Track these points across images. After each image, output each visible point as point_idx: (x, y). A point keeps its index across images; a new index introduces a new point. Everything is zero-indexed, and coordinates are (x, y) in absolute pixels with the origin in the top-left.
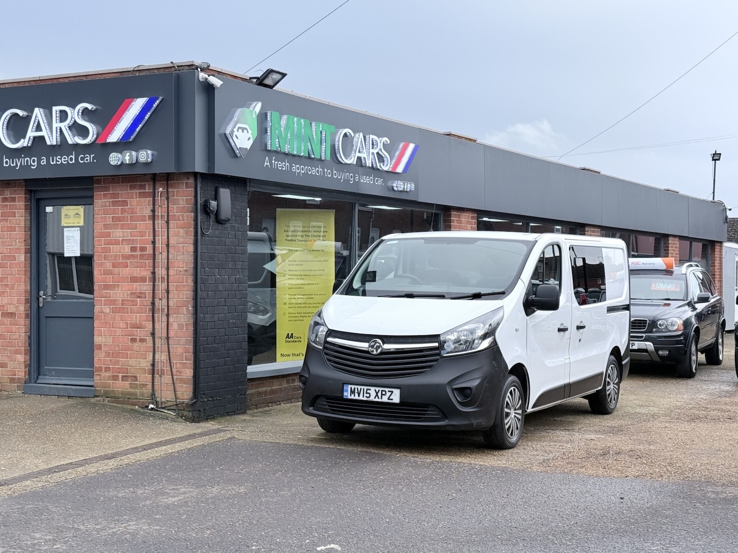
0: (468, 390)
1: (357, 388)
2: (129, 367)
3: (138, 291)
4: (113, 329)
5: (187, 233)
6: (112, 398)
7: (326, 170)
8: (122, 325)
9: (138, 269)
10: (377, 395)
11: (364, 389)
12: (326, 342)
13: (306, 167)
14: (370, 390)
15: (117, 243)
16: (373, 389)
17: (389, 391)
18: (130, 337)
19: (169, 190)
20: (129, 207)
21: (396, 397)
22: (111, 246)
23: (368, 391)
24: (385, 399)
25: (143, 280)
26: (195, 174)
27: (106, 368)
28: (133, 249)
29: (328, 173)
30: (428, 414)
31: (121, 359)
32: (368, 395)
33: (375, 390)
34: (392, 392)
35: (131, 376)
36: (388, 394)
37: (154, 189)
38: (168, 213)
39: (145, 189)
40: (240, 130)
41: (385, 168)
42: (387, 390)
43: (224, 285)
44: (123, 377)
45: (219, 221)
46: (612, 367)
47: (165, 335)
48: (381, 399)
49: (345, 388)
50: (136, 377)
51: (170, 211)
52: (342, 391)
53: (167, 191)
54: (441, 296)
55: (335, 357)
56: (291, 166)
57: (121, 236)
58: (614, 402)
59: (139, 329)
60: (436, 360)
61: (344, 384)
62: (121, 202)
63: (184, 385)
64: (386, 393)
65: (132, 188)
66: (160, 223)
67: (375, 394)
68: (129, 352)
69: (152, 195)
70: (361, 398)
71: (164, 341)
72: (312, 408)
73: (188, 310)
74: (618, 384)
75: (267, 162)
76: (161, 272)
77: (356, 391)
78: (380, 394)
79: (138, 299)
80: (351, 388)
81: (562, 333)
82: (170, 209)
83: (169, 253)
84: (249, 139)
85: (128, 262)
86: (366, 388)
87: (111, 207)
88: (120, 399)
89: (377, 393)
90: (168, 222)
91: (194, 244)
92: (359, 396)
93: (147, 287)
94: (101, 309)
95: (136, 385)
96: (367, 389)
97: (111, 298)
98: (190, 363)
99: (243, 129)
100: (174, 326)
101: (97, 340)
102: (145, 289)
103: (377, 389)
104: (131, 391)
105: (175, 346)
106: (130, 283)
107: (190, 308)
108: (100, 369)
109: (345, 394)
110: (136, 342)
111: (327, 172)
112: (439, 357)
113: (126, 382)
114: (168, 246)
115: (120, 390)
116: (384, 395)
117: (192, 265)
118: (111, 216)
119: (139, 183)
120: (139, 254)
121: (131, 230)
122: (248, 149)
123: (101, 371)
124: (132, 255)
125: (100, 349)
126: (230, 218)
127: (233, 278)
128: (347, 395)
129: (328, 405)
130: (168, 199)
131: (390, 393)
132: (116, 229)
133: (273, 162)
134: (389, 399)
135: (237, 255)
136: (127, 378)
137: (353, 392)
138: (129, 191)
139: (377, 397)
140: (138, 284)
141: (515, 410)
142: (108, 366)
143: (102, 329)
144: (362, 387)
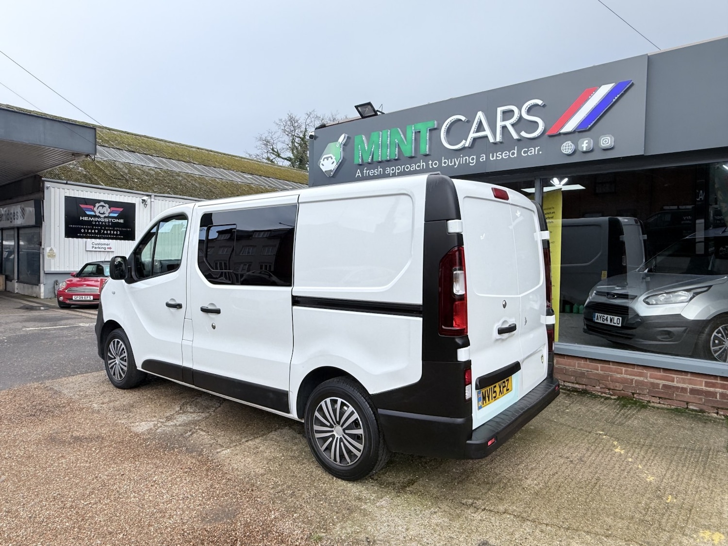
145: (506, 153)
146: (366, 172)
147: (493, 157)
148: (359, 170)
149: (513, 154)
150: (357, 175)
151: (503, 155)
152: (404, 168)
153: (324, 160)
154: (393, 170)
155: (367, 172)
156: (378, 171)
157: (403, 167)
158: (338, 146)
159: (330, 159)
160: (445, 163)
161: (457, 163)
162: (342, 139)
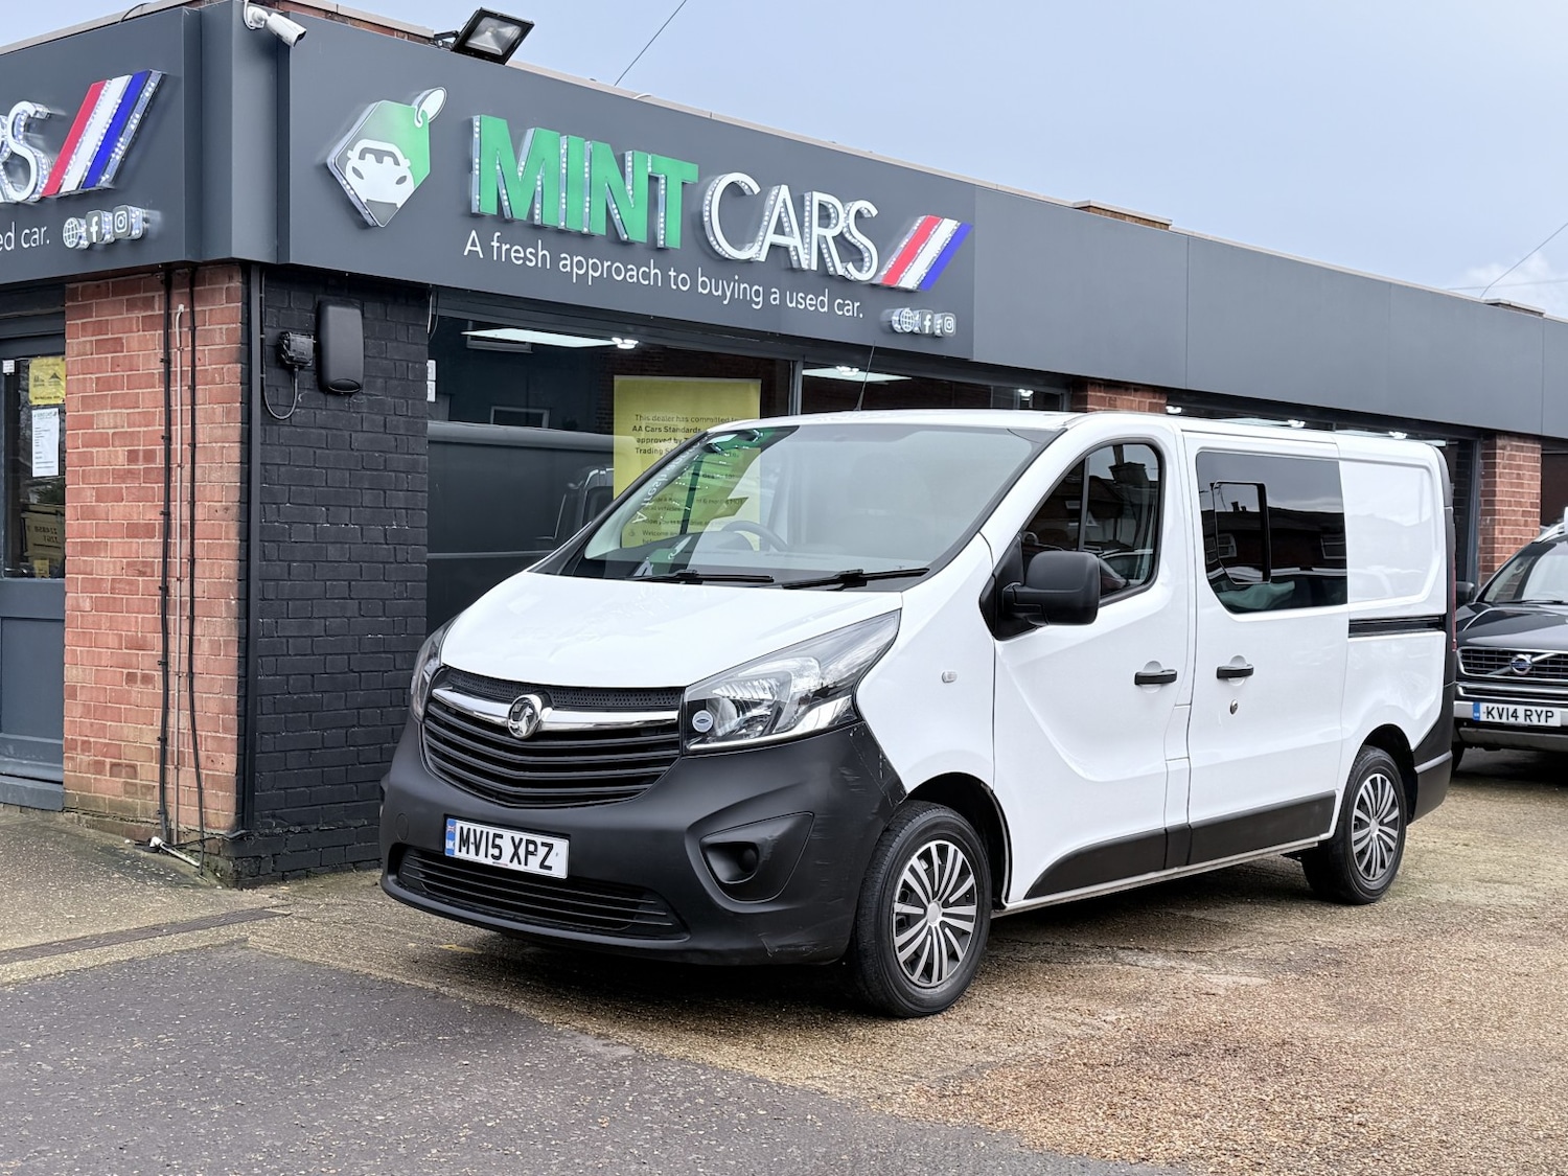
0: (751, 853)
1: (475, 830)
2: (123, 743)
3: (141, 559)
4: (97, 649)
5: (228, 413)
6: (93, 815)
7: (672, 273)
8: (112, 641)
9: (141, 504)
10: (516, 854)
11: (488, 833)
12: (432, 700)
14: (501, 837)
15: (103, 441)
16: (507, 834)
17: (543, 844)
18: (125, 671)
19: (197, 309)
20: (125, 353)
21: (557, 861)
22: (94, 450)
23: (498, 841)
24: (533, 867)
25: (148, 531)
26: (246, 267)
27: (84, 742)
28: (132, 456)
29: (679, 281)
30: (640, 916)
31: (109, 723)
32: (496, 852)
33: (513, 838)
34: (550, 846)
35: (127, 766)
36: (542, 851)
37: (168, 307)
38: (194, 366)
39: (153, 309)
40: (370, 157)
41: (864, 276)
42: (539, 839)
43: (347, 546)
44: (113, 765)
45: (323, 386)
46: (1374, 782)
47: (185, 668)
48: (526, 864)
49: (449, 828)
50: (134, 767)
51: (197, 360)
52: (443, 837)
53: (193, 312)
54: (763, 580)
55: (446, 742)
56: (555, 260)
57: (112, 425)
58: (1379, 872)
59: (141, 652)
60: (667, 761)
61: (446, 816)
62: (110, 342)
63: (221, 794)
64: (536, 850)
65: (131, 306)
66: (179, 389)
67: (513, 850)
68: (123, 706)
69: (162, 322)
70: (481, 859)
71: (184, 682)
72: (395, 877)
73: (228, 605)
74: (1401, 824)
75: (473, 244)
76: (179, 511)
77: (472, 839)
78: (522, 852)
79: (140, 579)
80: (462, 828)
81: (1152, 690)
82: (198, 355)
83: (196, 465)
84: (402, 180)
85: (122, 488)
86: (492, 831)
87: (95, 356)
88: (107, 819)
89: (516, 848)
90: (193, 388)
91: (241, 442)
92: (477, 854)
93: (152, 548)
94: (77, 600)
95: (134, 788)
96: (496, 836)
97: (94, 576)
98: (232, 739)
99: (380, 156)
100: (203, 648)
101: (71, 674)
102: (152, 554)
103: (518, 835)
104: (126, 802)
105: (204, 695)
106: (126, 540)
107: (233, 602)
108: (73, 745)
109: (449, 844)
110: (136, 682)
111: (676, 278)
112: (677, 751)
113: (117, 779)
114: (193, 445)
115: (107, 797)
116: (532, 854)
117: (235, 496)
118: (93, 376)
119: (142, 295)
120: (142, 467)
121: (128, 411)
122: (399, 206)
123: (75, 749)
124: (129, 471)
125: (74, 696)
126: (360, 381)
127: (376, 531)
128: (453, 848)
129: (423, 873)
130: (193, 330)
131: (547, 849)
132: (102, 409)
133: (495, 244)
134: (542, 866)
135: (393, 474)
136: (120, 768)
137: (464, 841)
138: (125, 316)
139: (516, 859)
140: (141, 541)
141: (946, 904)
142: (86, 738)
143: (79, 649)
144: (485, 829)
146: (499, 248)
148: (474, 233)
150: (469, 247)
152: (609, 267)
153: (362, 157)
154: (580, 265)
155: (504, 247)
157: (606, 264)
158: (419, 125)
159: (388, 160)
160: (704, 285)
161: (728, 294)
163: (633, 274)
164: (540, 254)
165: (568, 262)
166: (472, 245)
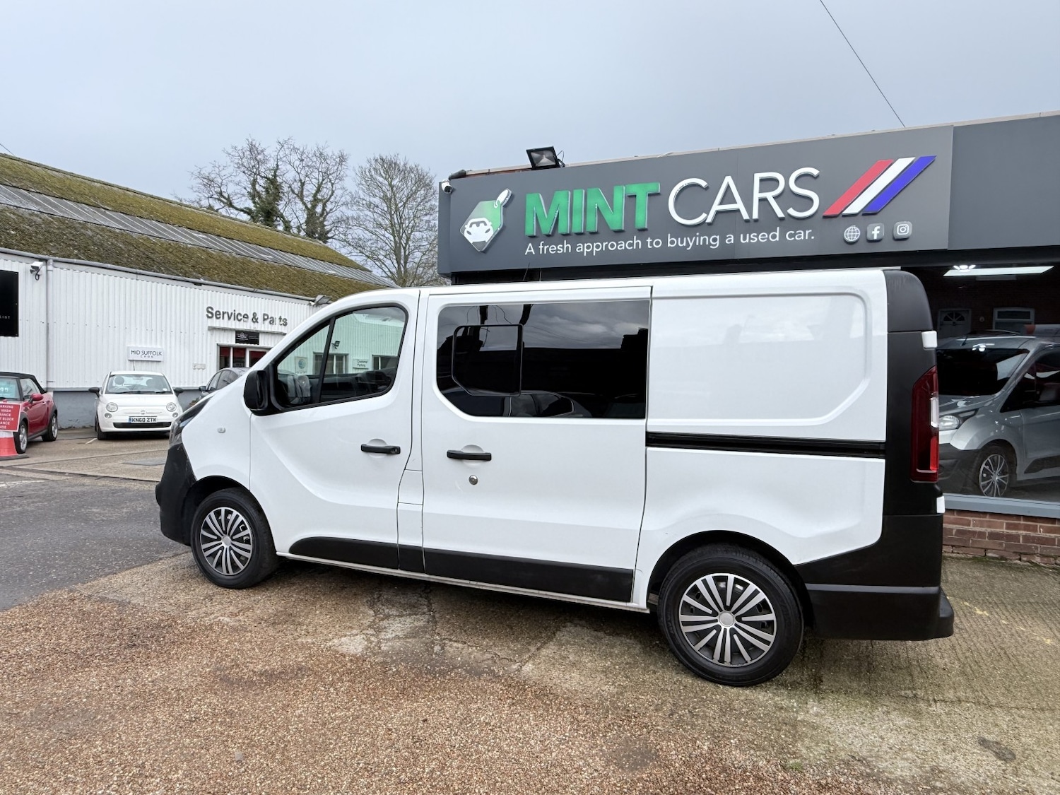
13: (604, 244)
40: (474, 226)
145: (764, 235)
146: (543, 249)
147: (745, 239)
148: (530, 245)
149: (774, 237)
150: (528, 251)
151: (760, 237)
152: (607, 246)
153: (471, 226)
155: (546, 247)
156: (563, 248)
158: (496, 207)
159: (482, 225)
162: (503, 196)
163: (622, 245)
164: (565, 246)
165: (582, 247)
166: (530, 249)
